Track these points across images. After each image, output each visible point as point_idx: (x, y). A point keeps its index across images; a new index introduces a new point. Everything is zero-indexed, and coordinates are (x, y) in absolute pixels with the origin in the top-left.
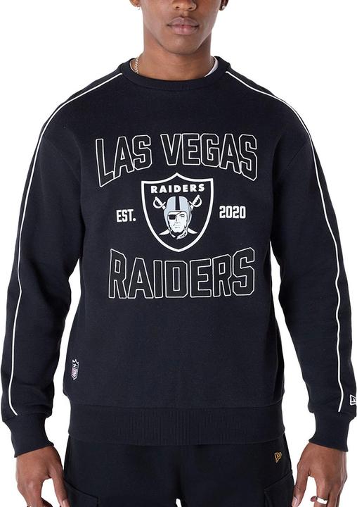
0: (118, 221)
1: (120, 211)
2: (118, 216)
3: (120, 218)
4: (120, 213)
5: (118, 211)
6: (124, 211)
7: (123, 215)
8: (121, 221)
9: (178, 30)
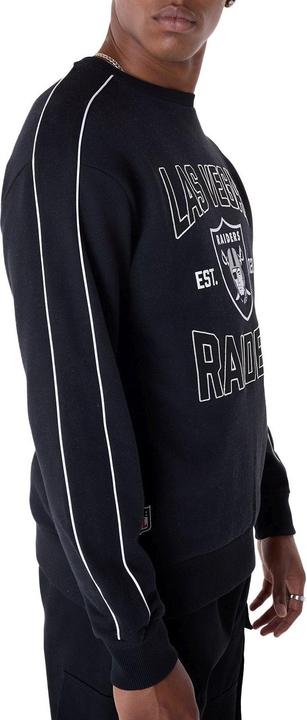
0: (200, 287)
1: (200, 273)
2: (199, 280)
3: (202, 283)
4: (201, 276)
5: (197, 274)
6: (205, 272)
7: (206, 278)
8: (203, 287)
9: (168, 25)
